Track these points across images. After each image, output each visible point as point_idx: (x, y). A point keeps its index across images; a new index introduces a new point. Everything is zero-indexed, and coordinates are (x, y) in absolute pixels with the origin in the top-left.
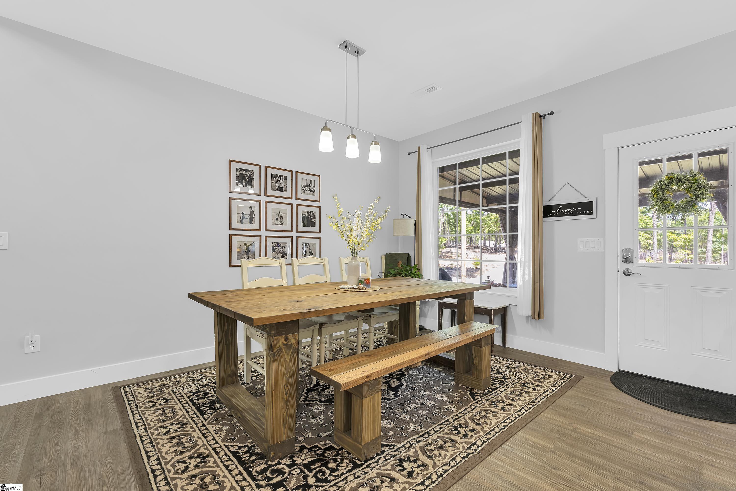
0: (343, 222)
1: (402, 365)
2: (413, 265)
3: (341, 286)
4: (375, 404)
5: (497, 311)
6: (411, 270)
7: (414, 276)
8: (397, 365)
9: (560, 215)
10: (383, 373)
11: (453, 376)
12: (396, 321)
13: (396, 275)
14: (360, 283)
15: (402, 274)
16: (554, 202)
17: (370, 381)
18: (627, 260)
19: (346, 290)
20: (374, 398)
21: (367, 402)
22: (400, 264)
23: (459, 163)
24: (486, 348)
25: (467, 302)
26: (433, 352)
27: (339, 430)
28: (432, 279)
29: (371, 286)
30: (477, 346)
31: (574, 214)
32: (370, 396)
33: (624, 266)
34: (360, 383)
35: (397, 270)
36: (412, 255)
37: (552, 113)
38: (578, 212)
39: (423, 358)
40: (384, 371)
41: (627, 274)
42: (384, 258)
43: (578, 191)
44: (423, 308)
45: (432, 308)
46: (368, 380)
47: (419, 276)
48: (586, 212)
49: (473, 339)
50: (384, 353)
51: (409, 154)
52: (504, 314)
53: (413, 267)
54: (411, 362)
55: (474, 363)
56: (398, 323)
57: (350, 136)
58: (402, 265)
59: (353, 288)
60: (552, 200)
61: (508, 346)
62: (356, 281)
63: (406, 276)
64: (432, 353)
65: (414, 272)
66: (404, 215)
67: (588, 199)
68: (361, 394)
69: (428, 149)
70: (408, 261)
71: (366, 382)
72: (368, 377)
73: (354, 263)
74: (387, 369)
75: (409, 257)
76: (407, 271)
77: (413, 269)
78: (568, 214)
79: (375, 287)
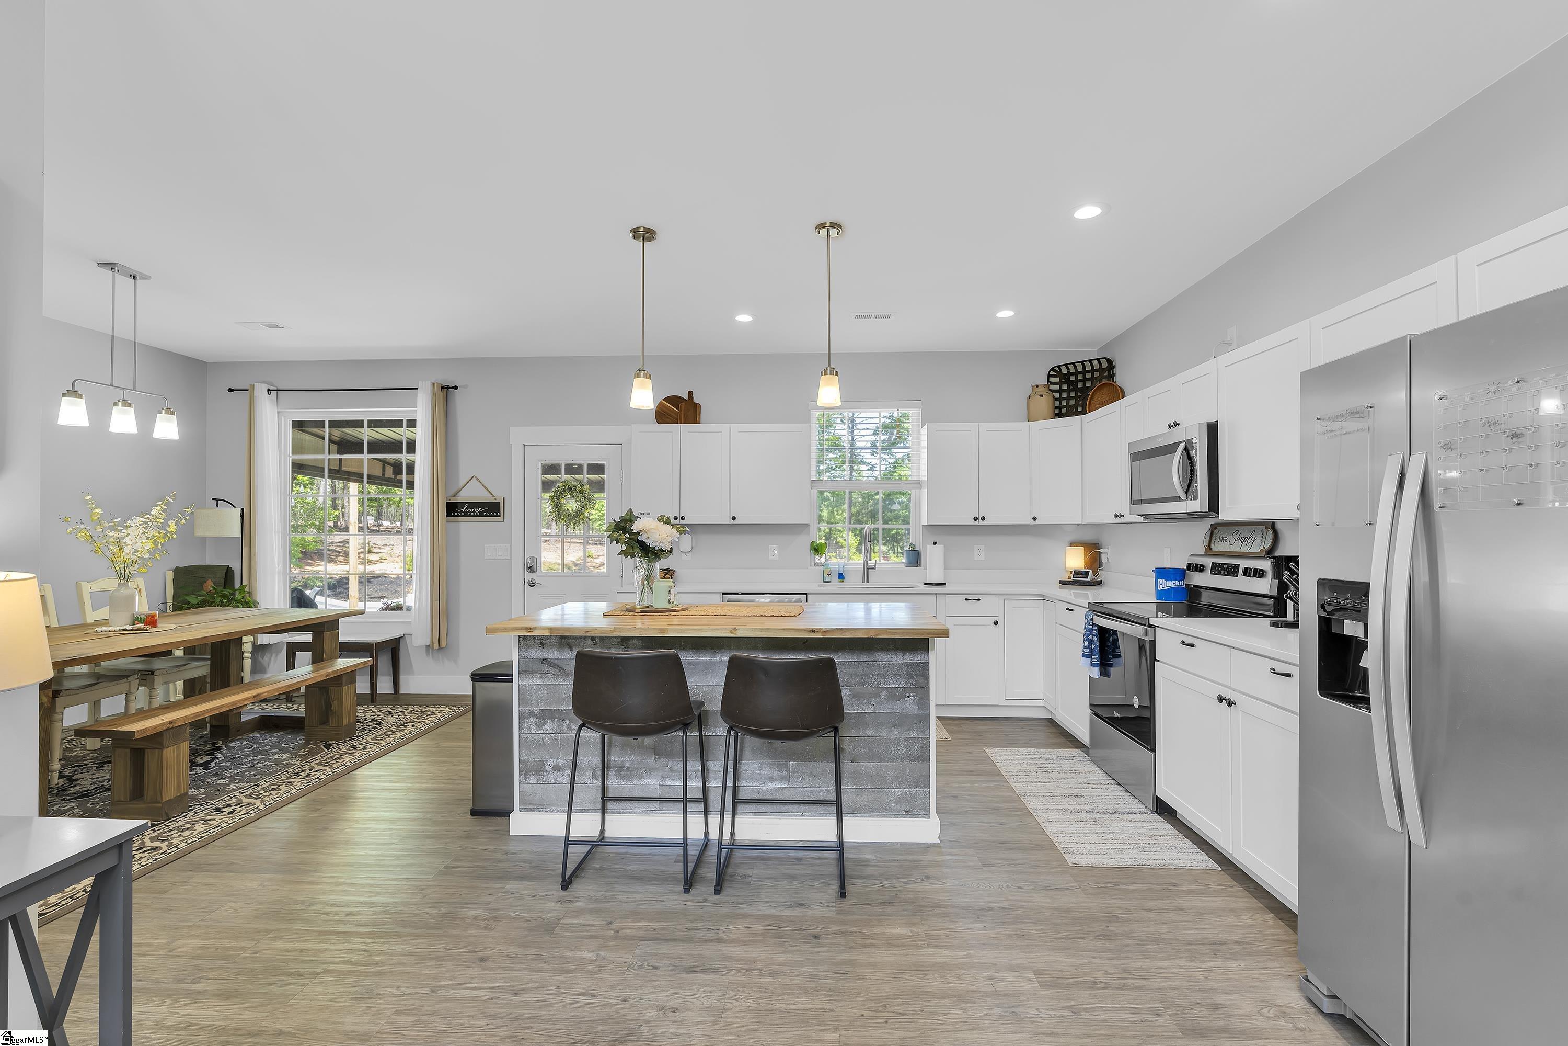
0: (101, 530)
1: (219, 709)
2: (237, 585)
3: (99, 629)
4: (180, 754)
5: (382, 645)
6: (234, 594)
7: (239, 604)
8: (211, 708)
9: (466, 515)
10: (193, 718)
11: (302, 735)
12: (205, 677)
13: (199, 605)
14: (136, 622)
15: (213, 602)
16: (459, 499)
17: (173, 728)
18: (531, 569)
19: (112, 633)
20: (178, 748)
21: (169, 753)
22: (209, 585)
23: (329, 421)
24: (348, 687)
25: (327, 635)
26: (265, 692)
27: (122, 801)
28: (276, 607)
29: (159, 625)
30: (335, 687)
31: (481, 515)
32: (172, 746)
33: (529, 576)
34: (160, 730)
35: (203, 596)
36: (236, 566)
37: (456, 388)
38: (485, 513)
39: (249, 701)
40: (193, 716)
41: (532, 585)
42: (170, 576)
43: (485, 488)
44: (260, 659)
45: (276, 656)
46: (171, 726)
47: (249, 603)
48: (493, 514)
49: (326, 676)
50: (190, 703)
51: (231, 390)
52: (395, 648)
53: (237, 590)
54: (232, 705)
55: (332, 709)
56: (208, 680)
57: (120, 403)
58: (213, 587)
59: (125, 630)
60: (457, 496)
61: (402, 691)
62: (129, 620)
63: (222, 605)
64: (264, 694)
65: (240, 597)
66: (218, 500)
67: (495, 499)
68: (162, 744)
69: (269, 390)
70: (226, 579)
71: (168, 729)
72: (171, 722)
73: (124, 591)
74: (198, 714)
75: (229, 572)
76: (224, 596)
77: (237, 592)
78: (475, 515)
79: (163, 625)
